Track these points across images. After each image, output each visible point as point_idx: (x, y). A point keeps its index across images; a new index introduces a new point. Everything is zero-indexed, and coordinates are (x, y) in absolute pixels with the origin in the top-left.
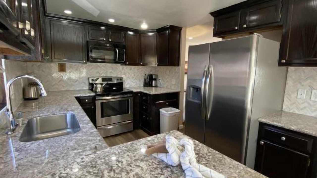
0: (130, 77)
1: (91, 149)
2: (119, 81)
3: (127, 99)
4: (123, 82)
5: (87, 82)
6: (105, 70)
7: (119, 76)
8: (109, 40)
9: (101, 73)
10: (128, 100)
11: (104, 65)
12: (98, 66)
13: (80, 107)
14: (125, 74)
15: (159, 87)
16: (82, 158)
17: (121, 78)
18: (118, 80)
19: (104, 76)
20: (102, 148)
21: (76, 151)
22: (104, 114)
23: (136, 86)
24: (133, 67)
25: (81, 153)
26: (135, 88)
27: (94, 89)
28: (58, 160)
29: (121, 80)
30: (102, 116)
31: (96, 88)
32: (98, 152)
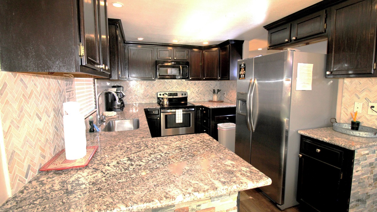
0: (194, 92)
1: (140, 137)
2: (184, 96)
3: (189, 112)
4: (187, 97)
5: (156, 96)
6: (171, 86)
7: (184, 91)
8: (174, 58)
9: (168, 88)
10: (190, 114)
11: (171, 81)
12: (165, 82)
13: (145, 116)
14: (189, 89)
15: (225, 102)
16: (133, 141)
17: (185, 93)
18: (182, 94)
19: (171, 90)
20: (146, 137)
21: (131, 138)
22: (168, 126)
23: (200, 100)
24: (197, 82)
25: (134, 139)
26: (199, 102)
27: (161, 103)
28: (120, 140)
29: (185, 94)
30: (166, 127)
31: (163, 102)
32: (143, 139)
